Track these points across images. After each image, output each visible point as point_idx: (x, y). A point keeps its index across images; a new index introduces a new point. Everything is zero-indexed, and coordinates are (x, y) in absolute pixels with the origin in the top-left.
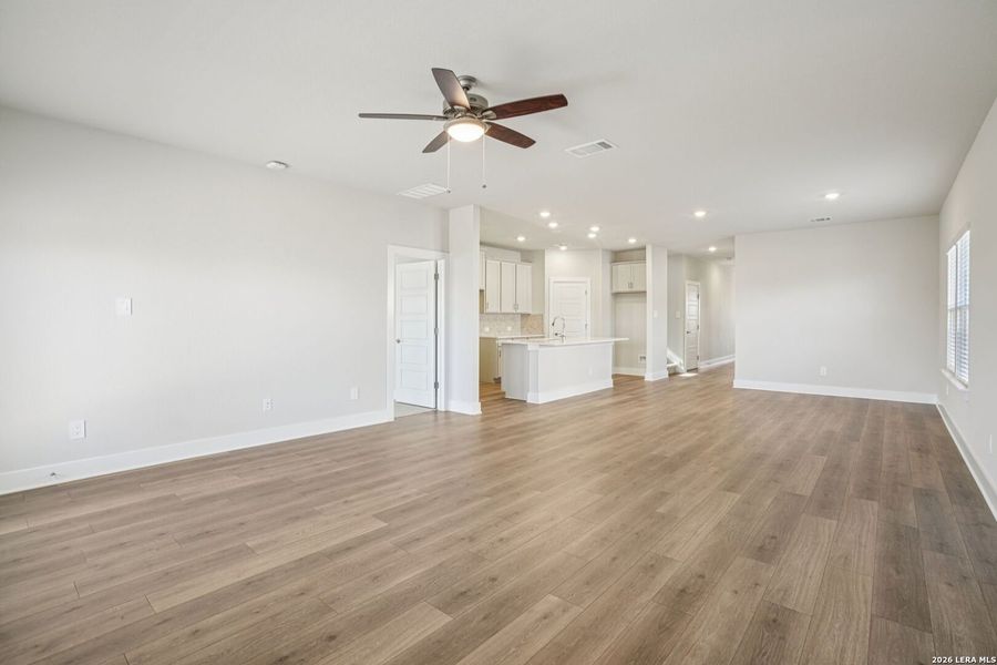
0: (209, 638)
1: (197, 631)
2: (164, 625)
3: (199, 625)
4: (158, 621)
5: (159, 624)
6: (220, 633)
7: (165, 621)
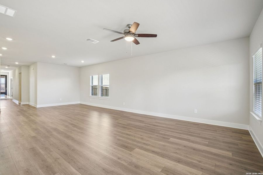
0: (199, 159)
1: (199, 162)
2: (203, 168)
3: (198, 163)
4: (204, 170)
5: (204, 169)
6: (196, 159)
7: (202, 169)
